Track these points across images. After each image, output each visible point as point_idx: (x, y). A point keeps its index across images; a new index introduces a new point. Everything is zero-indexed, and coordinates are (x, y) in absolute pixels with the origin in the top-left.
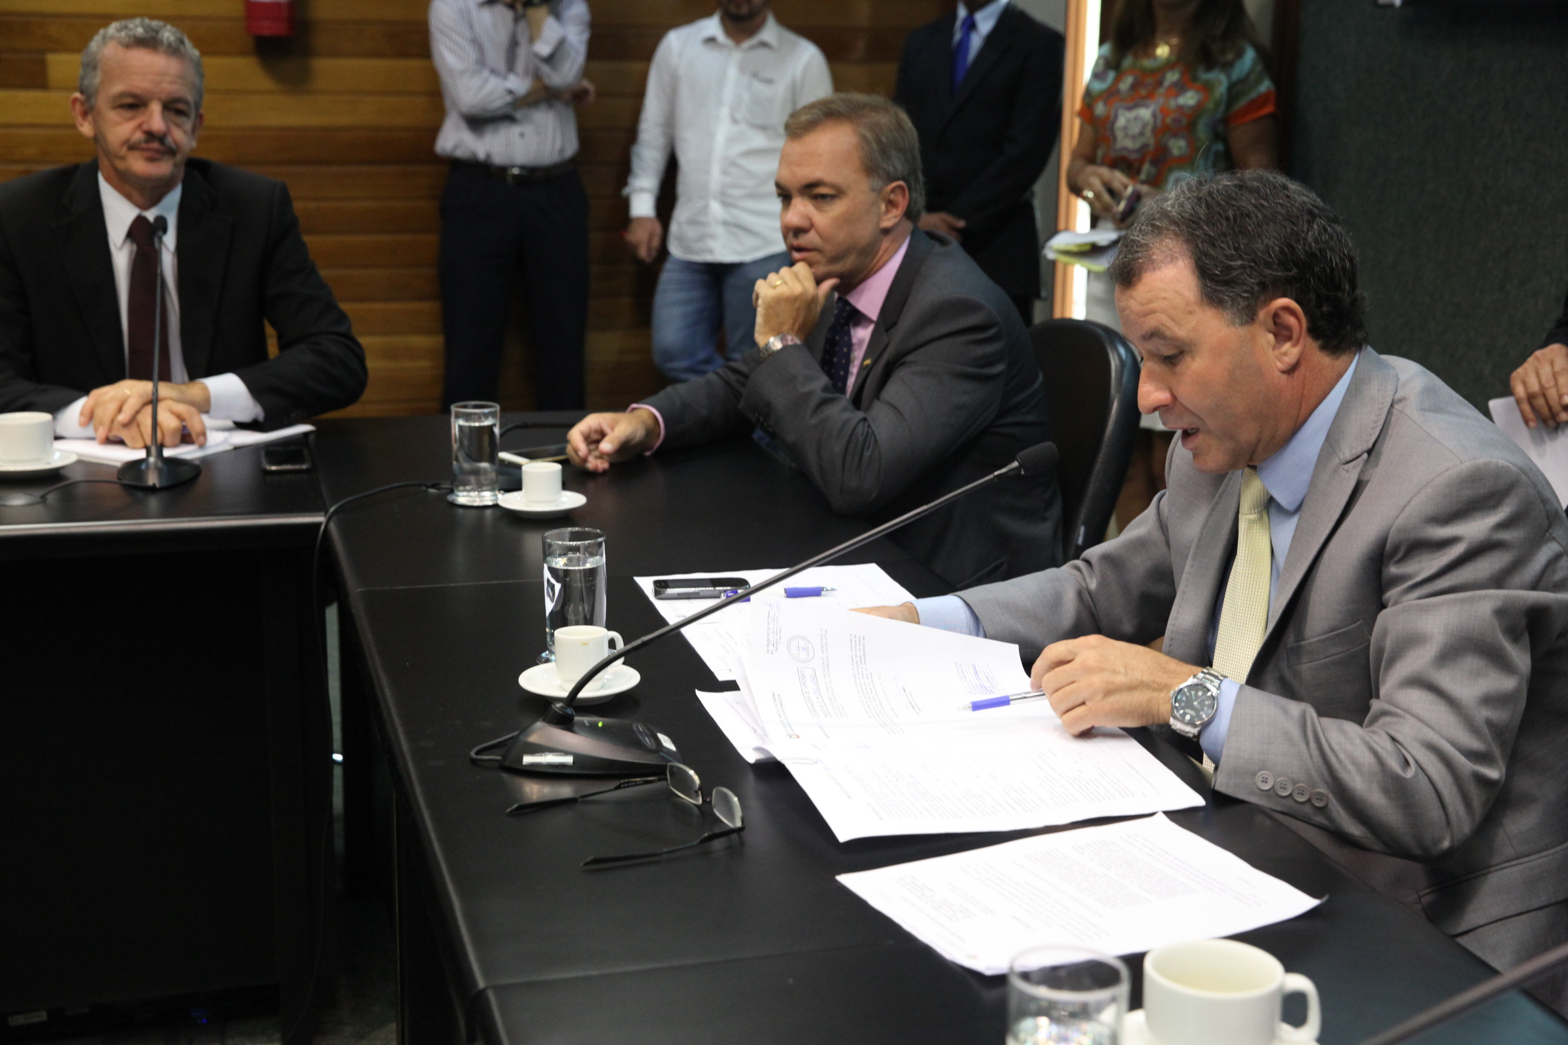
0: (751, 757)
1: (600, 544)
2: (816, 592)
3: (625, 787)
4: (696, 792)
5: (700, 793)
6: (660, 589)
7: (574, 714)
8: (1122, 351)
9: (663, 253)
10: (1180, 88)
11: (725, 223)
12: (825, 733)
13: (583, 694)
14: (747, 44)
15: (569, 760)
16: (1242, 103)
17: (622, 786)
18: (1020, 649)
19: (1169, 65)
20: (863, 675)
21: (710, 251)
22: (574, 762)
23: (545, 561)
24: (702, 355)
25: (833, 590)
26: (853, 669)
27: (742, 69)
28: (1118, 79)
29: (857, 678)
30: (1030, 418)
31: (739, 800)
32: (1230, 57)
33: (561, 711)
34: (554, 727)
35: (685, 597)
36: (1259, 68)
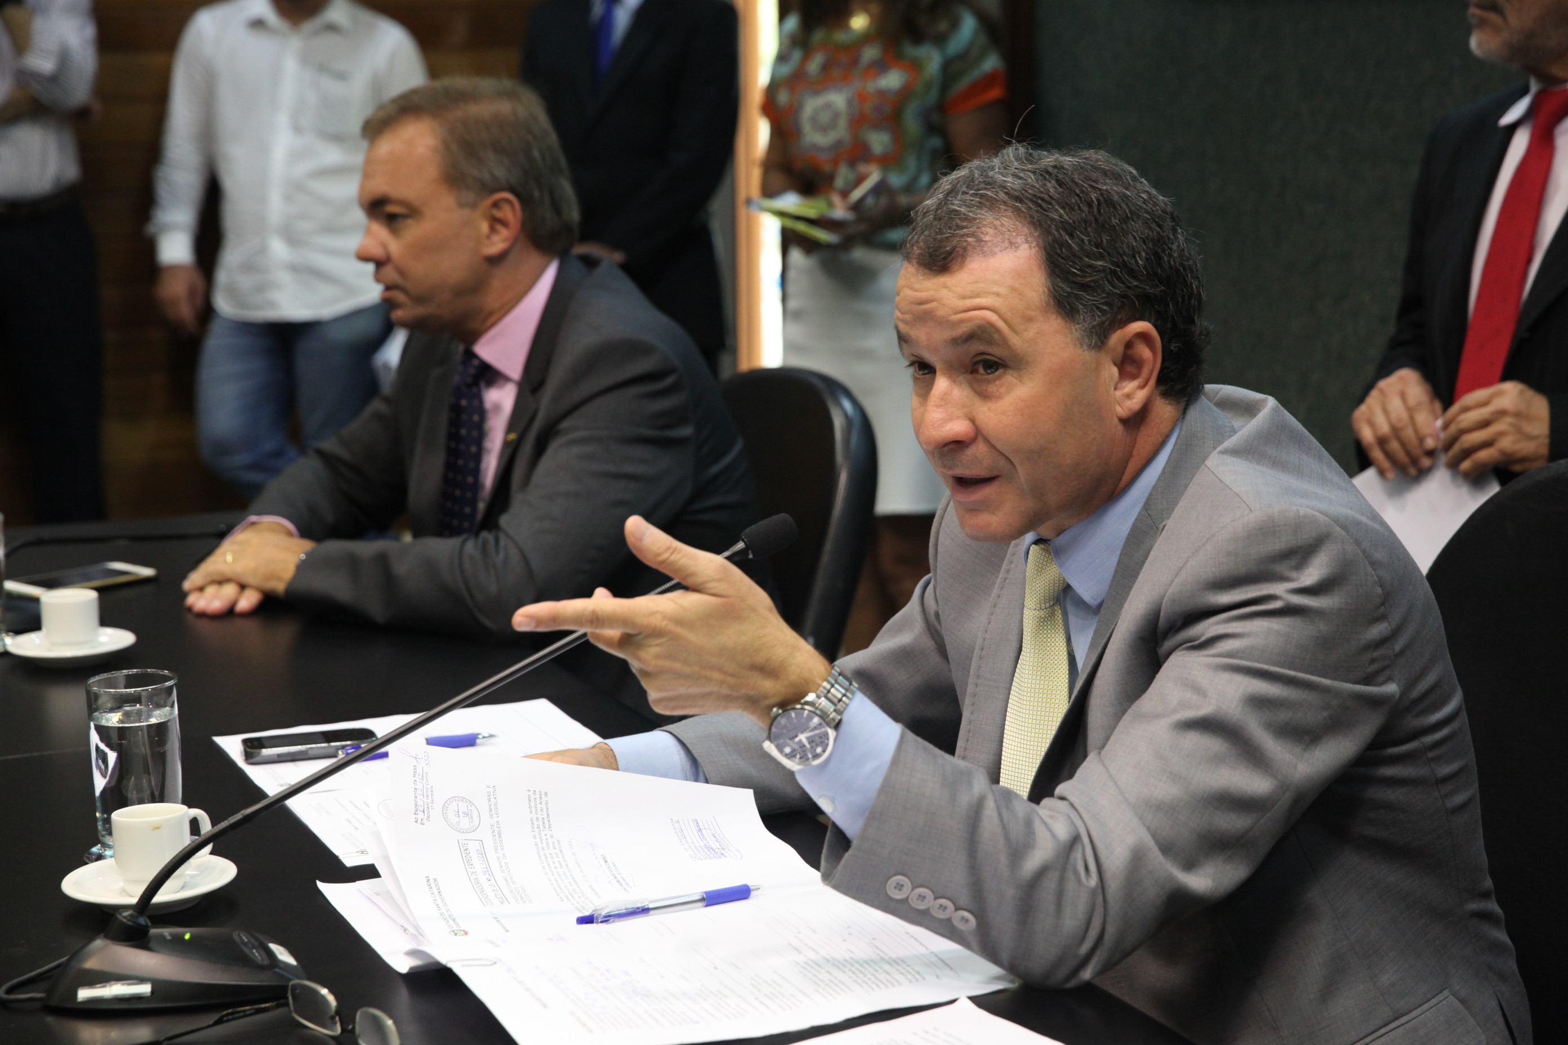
0: (402, 965)
1: (170, 688)
2: (468, 741)
3: (228, 1021)
4: (333, 1018)
5: (337, 1018)
6: (252, 751)
7: (150, 924)
8: (847, 405)
9: (207, 312)
10: (880, 67)
11: (294, 268)
12: (502, 925)
13: (160, 898)
14: (310, 26)
15: (145, 989)
16: (964, 83)
17: (225, 1019)
18: (755, 794)
19: (866, 38)
20: (548, 844)
21: (272, 305)
22: (152, 992)
23: (90, 718)
24: (269, 445)
25: (491, 736)
26: (535, 837)
27: (305, 60)
28: (806, 57)
29: (540, 849)
30: (733, 498)
31: (395, 1022)
32: (942, 26)
33: (128, 920)
34: (121, 945)
35: (289, 758)
36: (983, 39)
